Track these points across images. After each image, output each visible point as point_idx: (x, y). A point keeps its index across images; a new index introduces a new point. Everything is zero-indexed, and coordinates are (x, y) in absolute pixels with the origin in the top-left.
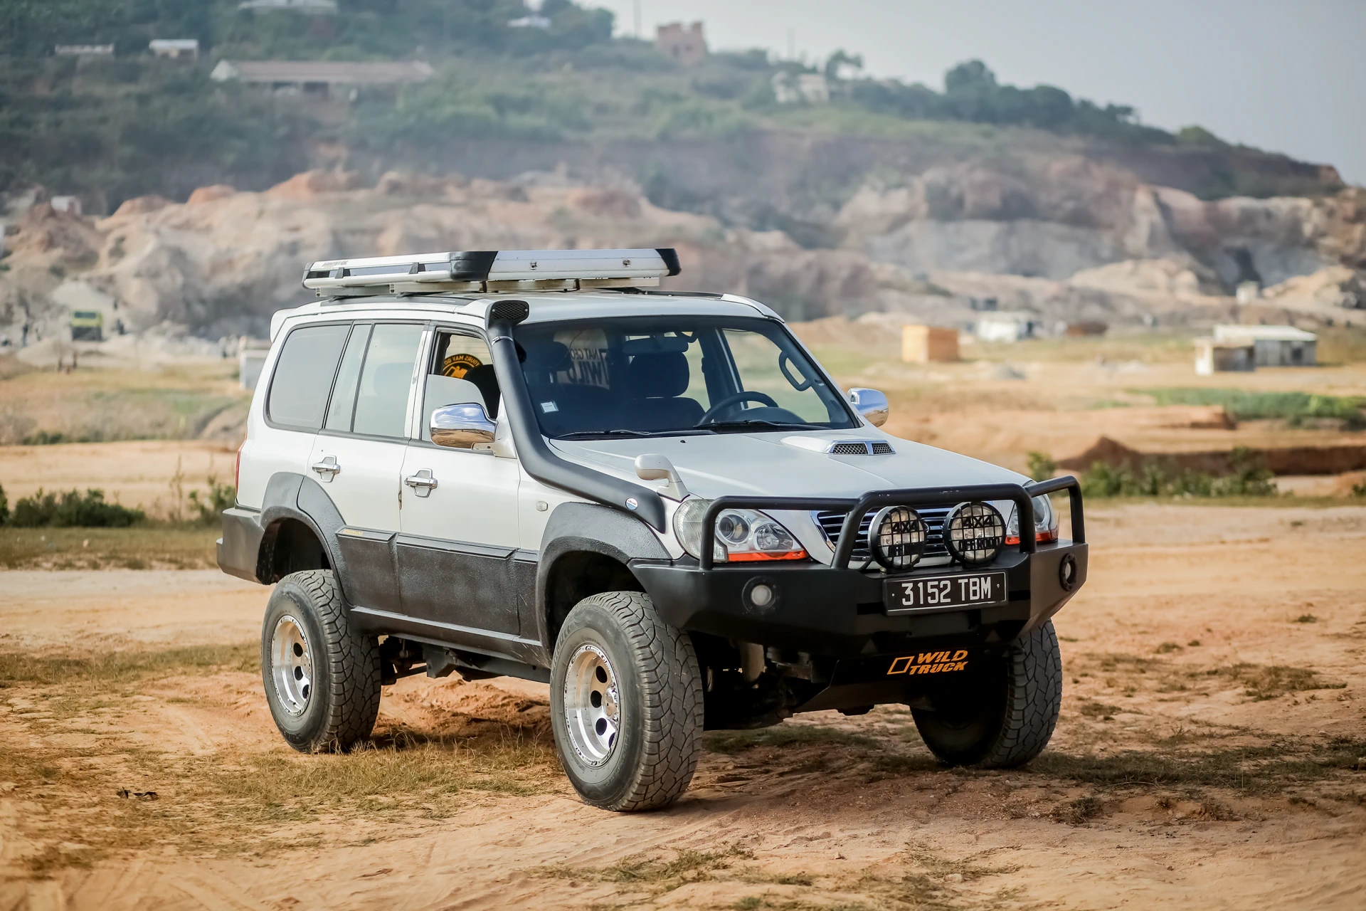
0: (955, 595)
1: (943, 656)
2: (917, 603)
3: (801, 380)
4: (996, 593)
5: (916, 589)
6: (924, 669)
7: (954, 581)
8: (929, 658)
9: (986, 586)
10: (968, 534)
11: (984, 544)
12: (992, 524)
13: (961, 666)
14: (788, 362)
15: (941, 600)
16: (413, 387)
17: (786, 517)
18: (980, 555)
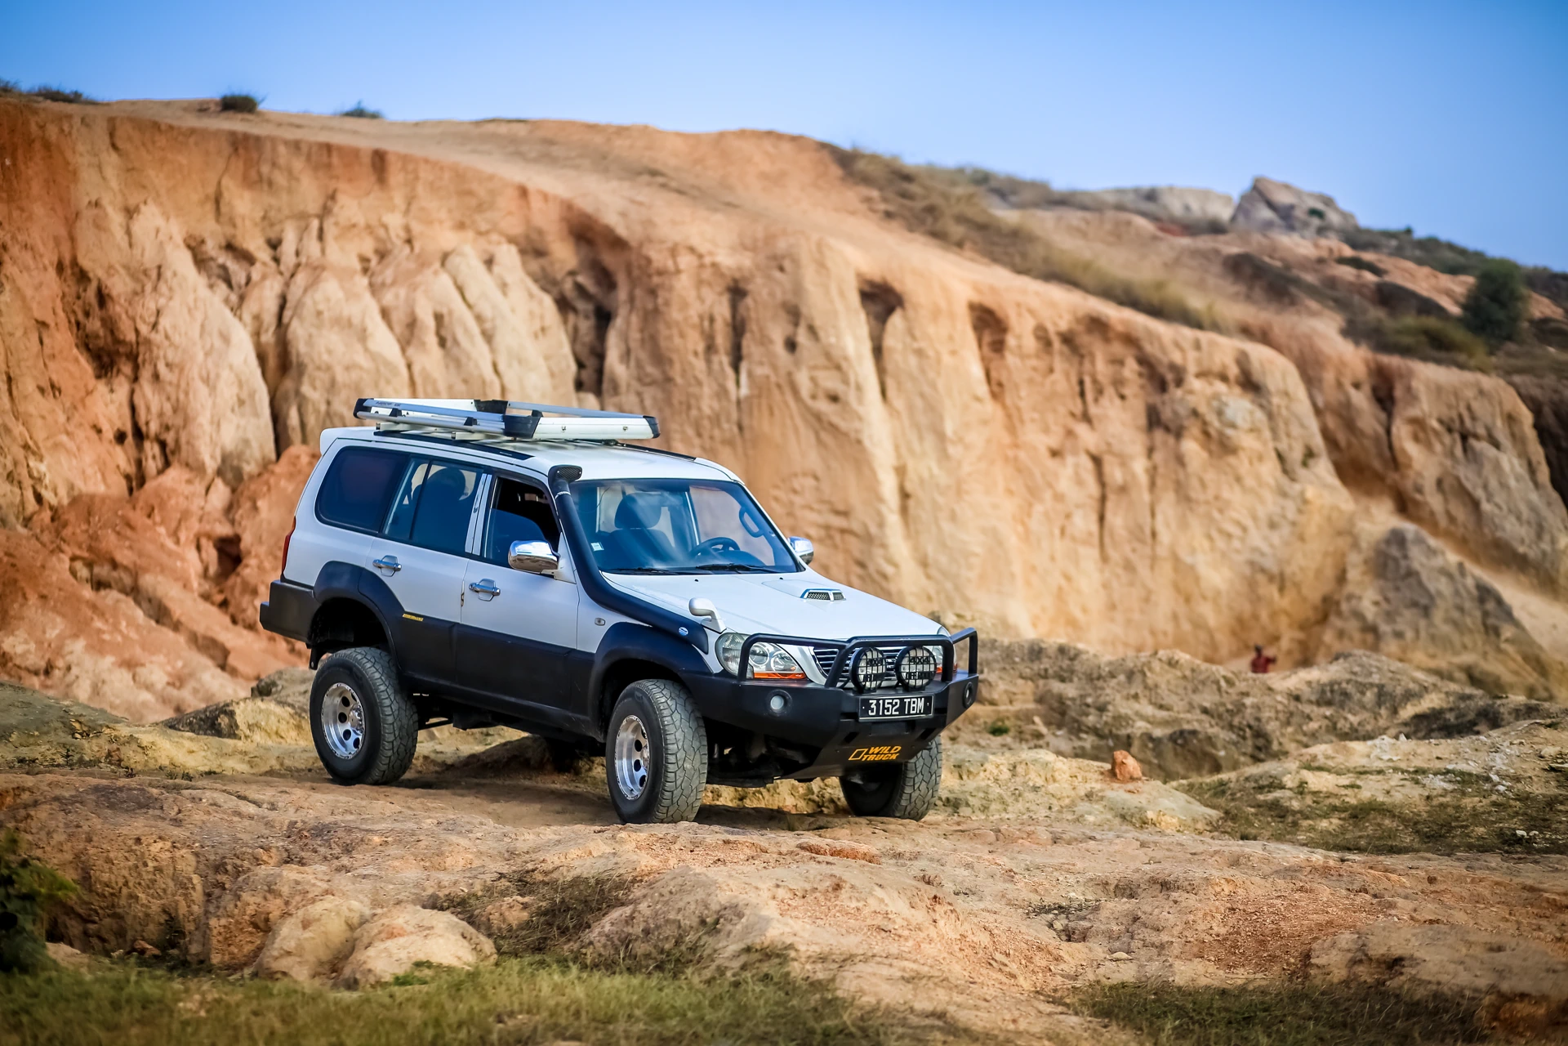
0: (901, 710)
1: (885, 749)
2: (878, 714)
3: (755, 529)
4: (927, 710)
5: (878, 705)
6: (871, 758)
7: (902, 700)
8: (877, 750)
9: (921, 704)
10: (913, 668)
11: (923, 675)
12: (928, 663)
13: (894, 757)
14: (746, 516)
15: (893, 713)
16: (473, 515)
17: (793, 650)
18: (919, 683)
